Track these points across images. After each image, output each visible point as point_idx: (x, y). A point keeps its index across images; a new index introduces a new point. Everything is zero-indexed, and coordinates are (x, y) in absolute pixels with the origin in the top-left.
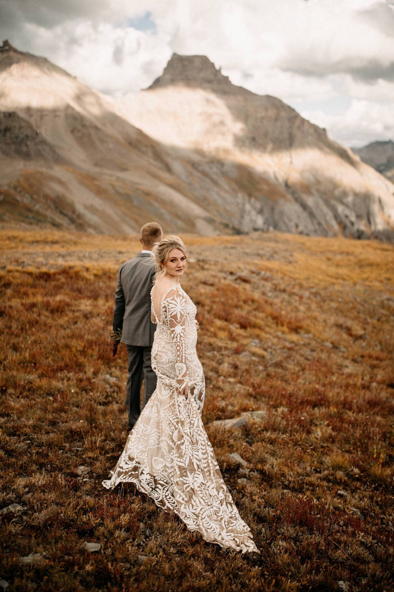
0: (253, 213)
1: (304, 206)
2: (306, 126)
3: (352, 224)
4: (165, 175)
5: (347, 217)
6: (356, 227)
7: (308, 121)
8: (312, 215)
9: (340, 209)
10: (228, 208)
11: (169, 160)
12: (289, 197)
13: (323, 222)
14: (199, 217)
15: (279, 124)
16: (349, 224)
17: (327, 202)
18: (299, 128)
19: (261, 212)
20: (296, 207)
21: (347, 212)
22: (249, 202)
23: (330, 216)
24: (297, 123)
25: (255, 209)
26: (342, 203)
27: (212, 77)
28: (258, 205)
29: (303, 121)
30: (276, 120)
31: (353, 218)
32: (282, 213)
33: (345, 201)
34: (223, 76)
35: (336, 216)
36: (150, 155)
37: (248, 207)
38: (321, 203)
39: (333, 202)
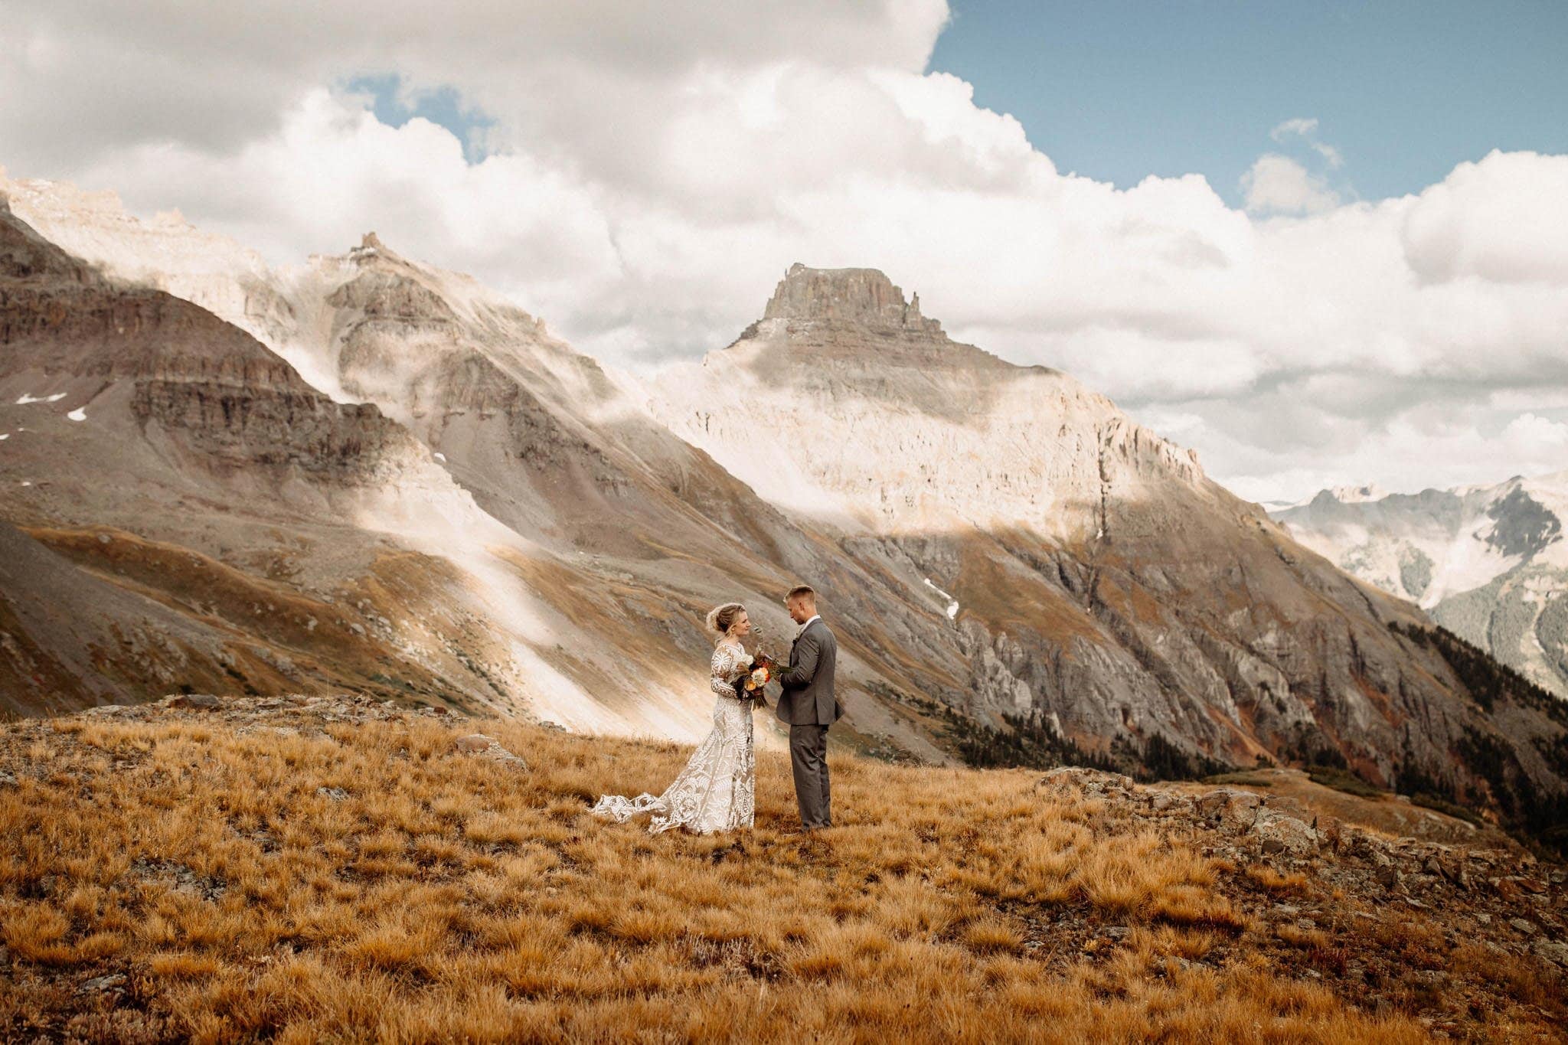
0: (1005, 673)
1: (1144, 657)
2: (1143, 445)
3: (1281, 707)
4: (766, 571)
5: (1264, 686)
6: (1290, 717)
8: (1166, 681)
9: (1245, 665)
10: (936, 659)
11: (777, 533)
12: (1103, 630)
13: (1199, 703)
14: (856, 685)
15: (1071, 440)
16: (1270, 708)
17: (1206, 647)
18: (1124, 450)
19: (1025, 672)
20: (1125, 659)
21: (1264, 674)
22: (994, 645)
23: (1216, 682)
24: (1119, 438)
25: (1009, 663)
26: (1251, 651)
27: (894, 323)
28: (1019, 655)
29: (1135, 433)
31: (1283, 694)
32: (1084, 676)
33: (1257, 643)
34: (924, 320)
35: (1235, 686)
36: (728, 518)
37: (989, 657)
38: (1192, 651)
39: (1224, 646)
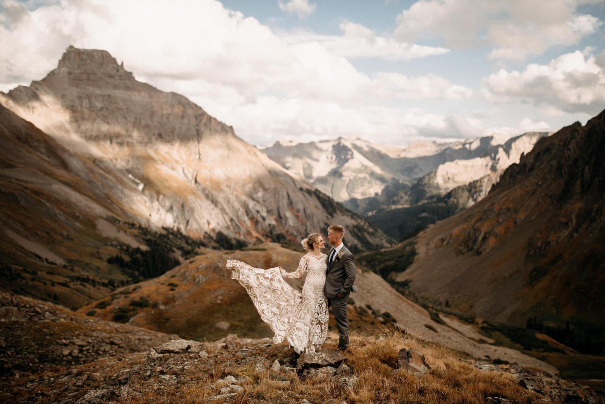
0: (162, 210)
1: (216, 203)
2: (213, 123)
3: (264, 219)
4: (61, 172)
5: (258, 212)
6: (267, 222)
7: (215, 119)
8: (223, 211)
9: (251, 204)
11: (66, 157)
12: (200, 194)
13: (235, 219)
14: (101, 217)
15: (186, 121)
16: (260, 219)
17: (238, 199)
18: (206, 125)
19: (170, 210)
20: (207, 204)
21: (258, 208)
22: (158, 200)
23: (241, 212)
24: (204, 120)
25: (164, 207)
26: (253, 199)
27: (113, 72)
28: (168, 204)
29: (210, 118)
30: (183, 117)
31: (264, 214)
32: (192, 210)
33: (255, 196)
34: (126, 72)
35: (248, 212)
36: (43, 150)
37: (156, 205)
38: (232, 200)
39: (244, 198)
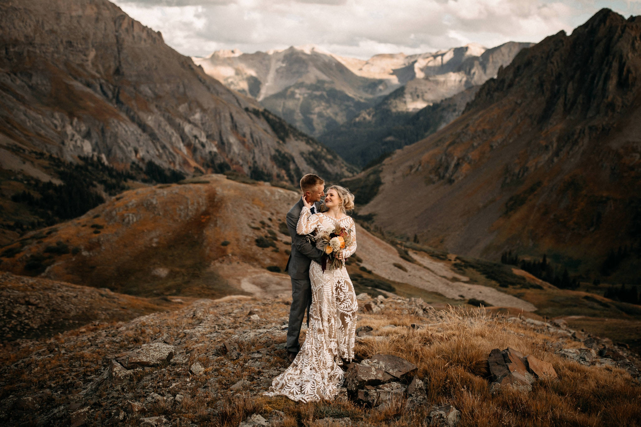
0: (77, 136)
1: (143, 127)
2: (136, 28)
3: (203, 145)
5: (196, 137)
6: (207, 149)
7: (139, 23)
8: (153, 137)
9: (187, 128)
10: (42, 132)
12: (123, 115)
13: (168, 146)
15: (101, 25)
16: (199, 146)
17: (170, 121)
18: (127, 30)
19: (87, 136)
20: (133, 128)
21: (196, 132)
22: (71, 124)
23: (175, 137)
24: (125, 25)
25: (79, 132)
26: (190, 122)
28: (84, 128)
29: (133, 22)
30: (97, 20)
31: (204, 140)
32: (115, 136)
33: (191, 118)
35: (183, 137)
37: (69, 130)
38: (164, 122)
39: (178, 120)
